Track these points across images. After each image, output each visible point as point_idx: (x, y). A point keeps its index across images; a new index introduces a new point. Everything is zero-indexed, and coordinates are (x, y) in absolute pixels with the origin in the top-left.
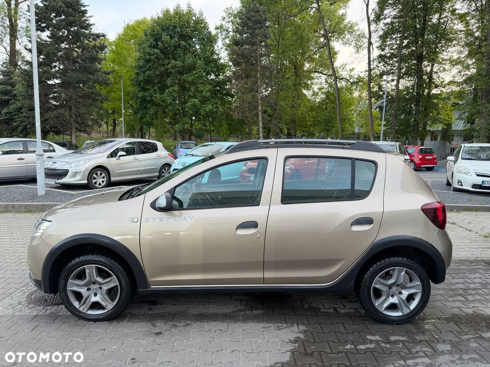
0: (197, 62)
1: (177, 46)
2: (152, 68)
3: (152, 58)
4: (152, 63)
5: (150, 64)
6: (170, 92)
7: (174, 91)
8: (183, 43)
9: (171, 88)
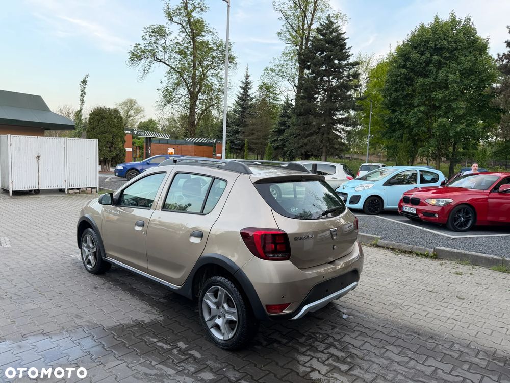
0: (449, 77)
1: (428, 63)
2: (399, 90)
3: (399, 79)
4: (400, 84)
5: (396, 86)
6: (415, 113)
7: (420, 111)
8: (435, 57)
9: (416, 109)
